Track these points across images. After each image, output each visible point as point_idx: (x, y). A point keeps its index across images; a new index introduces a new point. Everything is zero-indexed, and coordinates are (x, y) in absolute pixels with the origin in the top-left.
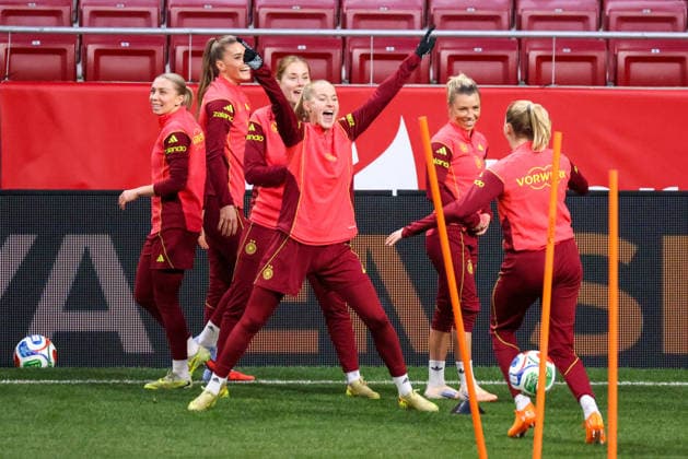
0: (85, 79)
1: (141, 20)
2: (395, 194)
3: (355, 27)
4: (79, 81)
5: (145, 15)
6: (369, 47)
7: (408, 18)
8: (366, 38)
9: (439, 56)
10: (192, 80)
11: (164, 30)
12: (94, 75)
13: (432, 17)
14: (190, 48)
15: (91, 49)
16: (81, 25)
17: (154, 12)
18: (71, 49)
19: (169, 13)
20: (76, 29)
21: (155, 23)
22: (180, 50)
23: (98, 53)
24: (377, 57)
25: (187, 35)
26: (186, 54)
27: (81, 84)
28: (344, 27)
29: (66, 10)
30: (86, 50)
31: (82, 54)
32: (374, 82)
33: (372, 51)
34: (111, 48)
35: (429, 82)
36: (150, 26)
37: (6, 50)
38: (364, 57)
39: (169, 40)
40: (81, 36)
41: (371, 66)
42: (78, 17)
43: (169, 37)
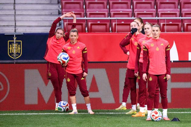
0: (88, 32)
1: (103, 16)
2: (172, 62)
3: (161, 17)
4: (86, 32)
5: (104, 14)
6: (165, 22)
7: (175, 14)
8: (164, 20)
9: (184, 24)
10: (117, 32)
11: (109, 18)
12: (90, 31)
13: (182, 14)
14: (116, 23)
15: (90, 24)
16: (87, 17)
17: (106, 13)
18: (84, 24)
19: (111, 14)
20: (85, 18)
21: (107, 16)
22: (114, 24)
23: (92, 25)
24: (167, 25)
25: (116, 19)
26: (115, 24)
27: (87, 33)
28: (158, 17)
29: (82, 13)
30: (88, 24)
31: (87, 25)
32: (166, 32)
33: (166, 23)
34: (95, 23)
35: (181, 31)
36: (105, 17)
37: (67, 24)
38: (164, 25)
39: (111, 21)
40: (87, 20)
41: (166, 27)
42: (86, 15)
43: (111, 20)
